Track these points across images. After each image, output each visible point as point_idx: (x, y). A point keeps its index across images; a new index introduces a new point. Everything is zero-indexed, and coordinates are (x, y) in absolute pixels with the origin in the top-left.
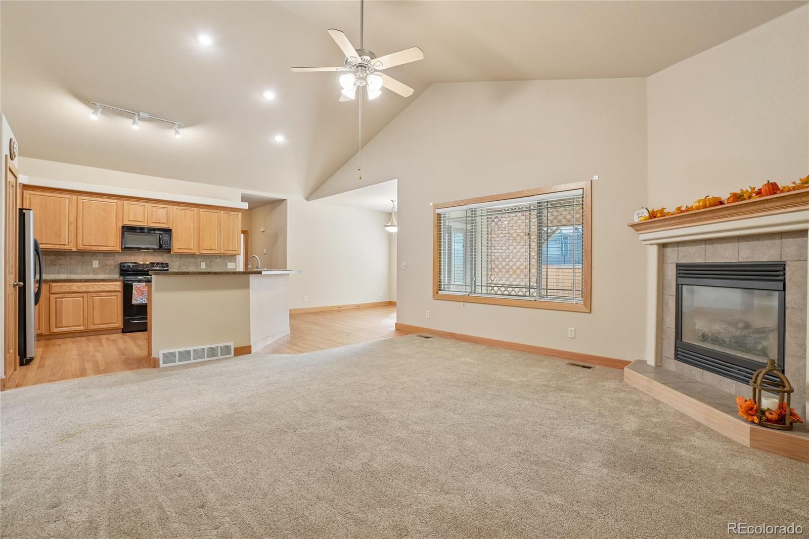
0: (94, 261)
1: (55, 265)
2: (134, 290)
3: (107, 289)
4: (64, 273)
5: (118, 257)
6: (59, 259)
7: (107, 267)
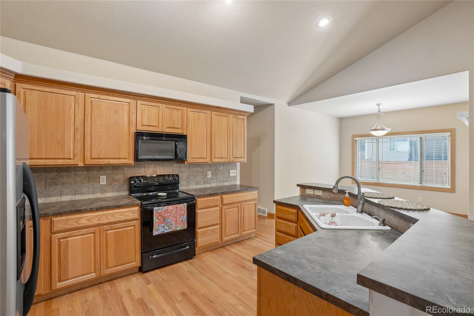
0: (101, 177)
1: (56, 184)
2: (154, 216)
3: (122, 218)
4: (67, 195)
5: (127, 170)
6: (61, 176)
7: (116, 183)
